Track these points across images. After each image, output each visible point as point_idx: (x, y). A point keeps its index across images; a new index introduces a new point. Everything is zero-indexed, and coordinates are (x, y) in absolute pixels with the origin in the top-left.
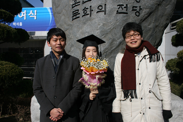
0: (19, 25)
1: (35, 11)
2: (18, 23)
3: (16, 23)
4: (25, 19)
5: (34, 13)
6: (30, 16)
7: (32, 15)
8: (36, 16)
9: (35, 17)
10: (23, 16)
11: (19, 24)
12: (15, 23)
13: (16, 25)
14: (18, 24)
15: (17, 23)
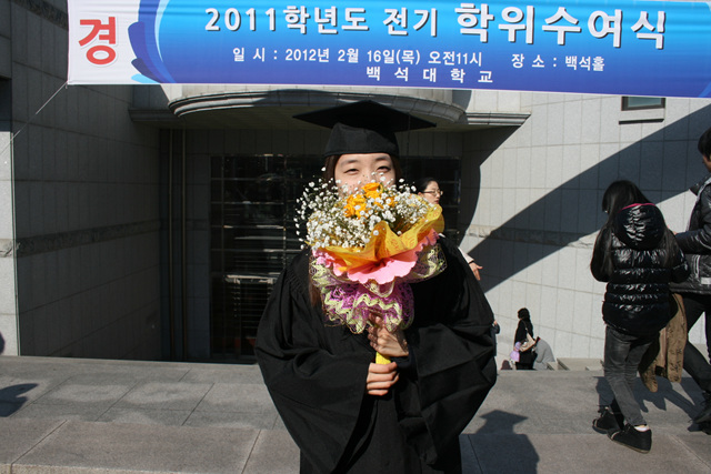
0: (592, 67)
1: (661, 15)
2: (588, 60)
3: (579, 60)
4: (616, 44)
5: (653, 21)
6: (639, 35)
7: (647, 31)
8: (661, 36)
9: (659, 38)
10: (610, 30)
11: (592, 62)
12: (575, 59)
13: (578, 66)
14: (585, 63)
15: (583, 60)
